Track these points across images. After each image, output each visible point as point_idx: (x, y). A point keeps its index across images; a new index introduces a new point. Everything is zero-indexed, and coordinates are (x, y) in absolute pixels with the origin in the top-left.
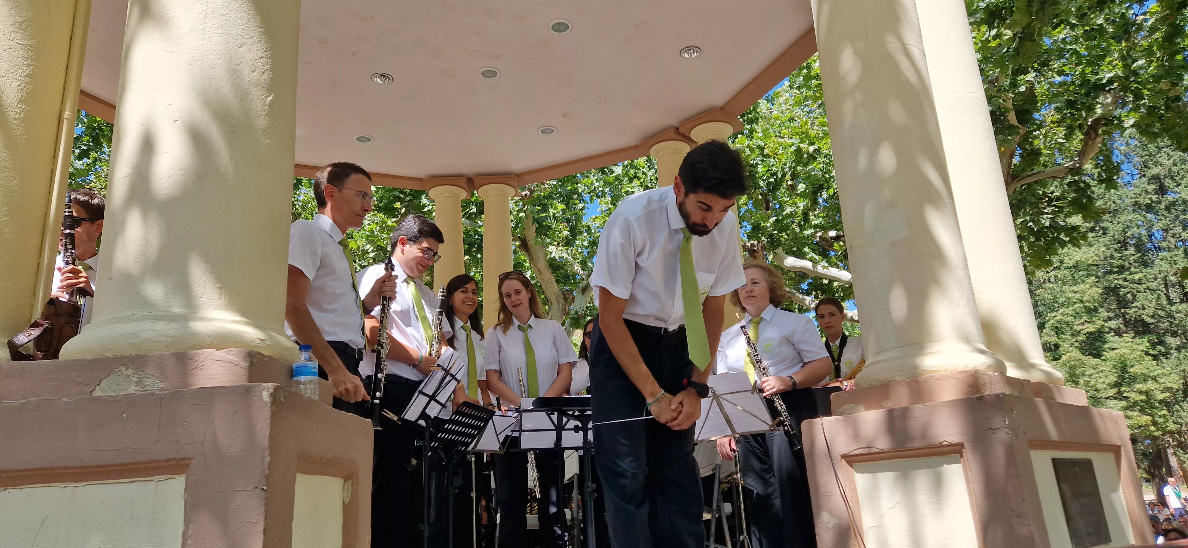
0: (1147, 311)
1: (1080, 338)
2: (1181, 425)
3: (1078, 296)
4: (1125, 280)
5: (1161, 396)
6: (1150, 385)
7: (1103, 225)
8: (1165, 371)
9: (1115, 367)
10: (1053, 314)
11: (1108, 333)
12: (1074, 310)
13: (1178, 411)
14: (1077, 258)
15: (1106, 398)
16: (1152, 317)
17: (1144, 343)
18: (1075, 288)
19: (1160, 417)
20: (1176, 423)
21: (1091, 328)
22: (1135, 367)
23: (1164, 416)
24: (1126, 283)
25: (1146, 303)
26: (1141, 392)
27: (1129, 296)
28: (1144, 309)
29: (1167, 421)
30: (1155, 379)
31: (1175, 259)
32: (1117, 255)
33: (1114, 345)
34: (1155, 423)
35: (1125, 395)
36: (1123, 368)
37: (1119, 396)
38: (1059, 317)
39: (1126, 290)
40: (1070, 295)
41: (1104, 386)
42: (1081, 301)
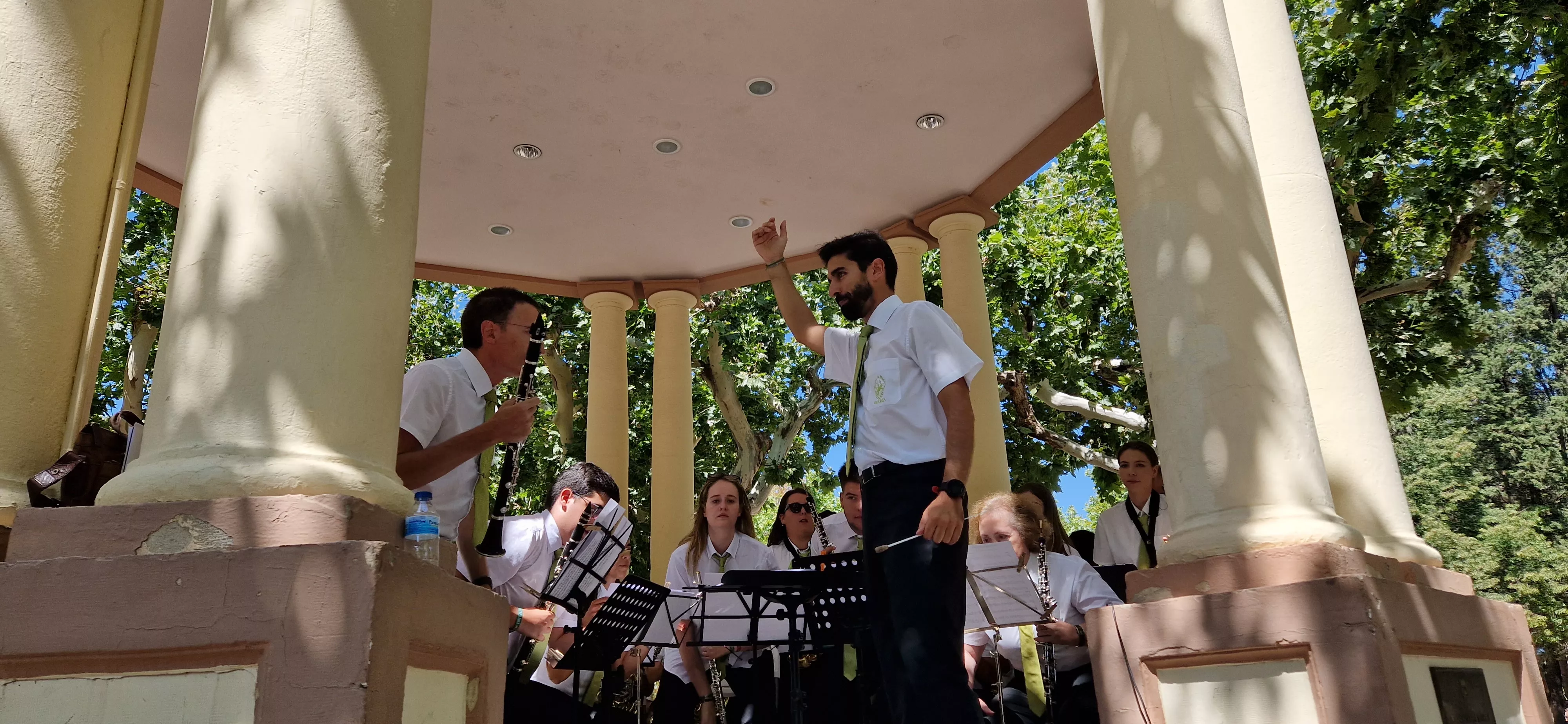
0: (1537, 473)
1: (1448, 509)
3: (1444, 452)
4: (1507, 431)
5: (1558, 589)
6: (1544, 574)
7: (1474, 357)
8: (1562, 554)
9: (1495, 548)
10: (1411, 477)
11: (1485, 502)
12: (1439, 471)
14: (1441, 401)
15: (1484, 591)
16: (1545, 481)
17: (1534, 517)
18: (1440, 442)
19: (1558, 617)
21: (1463, 496)
22: (1522, 549)
23: (1563, 616)
24: (1508, 436)
25: (1535, 462)
26: (1531, 583)
27: (1512, 452)
28: (1533, 470)
30: (1549, 565)
32: (1495, 398)
33: (1494, 519)
34: (1551, 626)
35: (1510, 586)
36: (1506, 550)
37: (1502, 588)
38: (1419, 481)
39: (1508, 445)
40: (1434, 452)
41: (1482, 574)
42: (1449, 459)
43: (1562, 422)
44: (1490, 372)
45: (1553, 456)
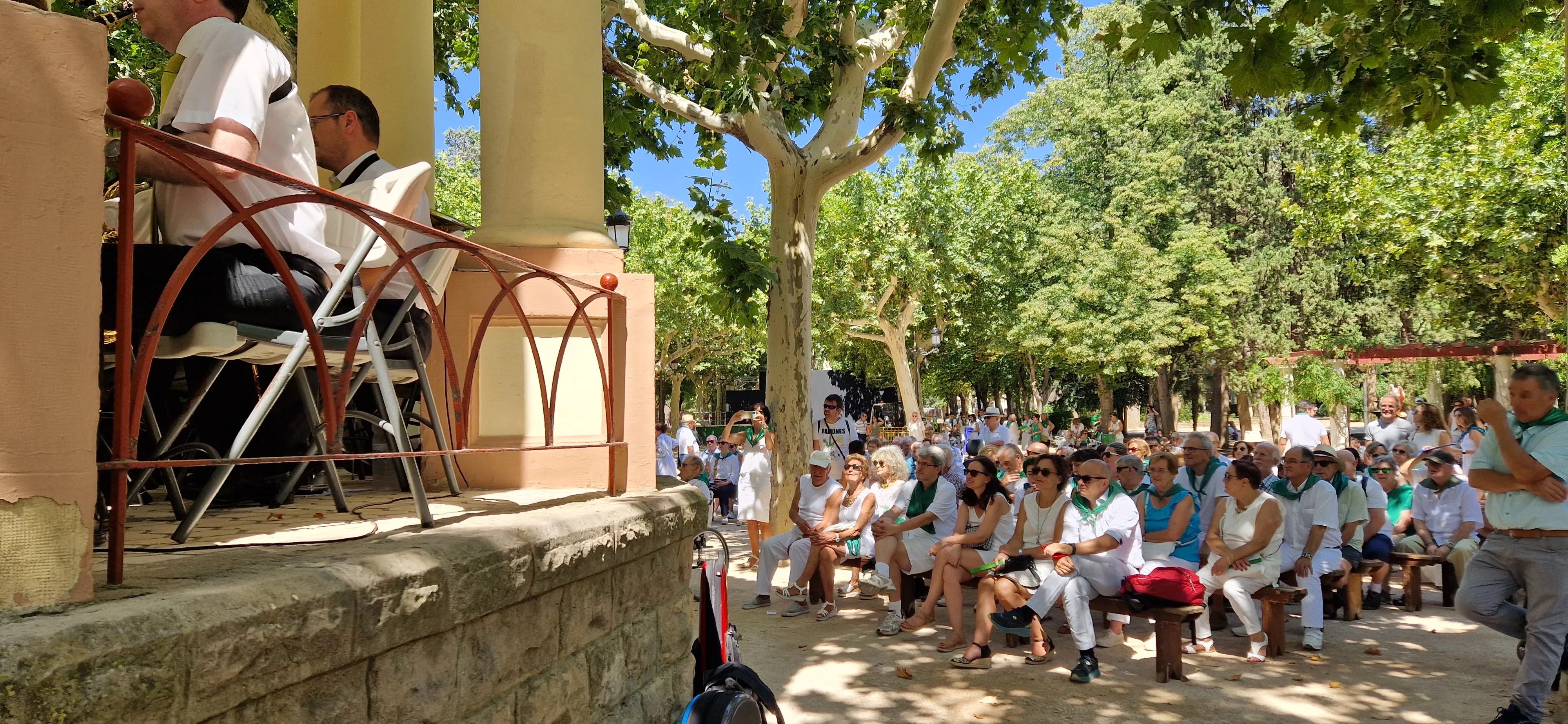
0: (1234, 192)
1: (1147, 221)
2: (1243, 340)
3: (1155, 165)
4: (1216, 150)
5: (1225, 302)
6: (1216, 287)
7: (1205, 72)
8: (1238, 271)
9: (1178, 261)
10: (1121, 188)
11: (1183, 217)
12: (1147, 184)
13: (1242, 322)
14: (1164, 113)
15: (1158, 300)
16: (1238, 201)
17: (1221, 235)
18: (1153, 155)
19: (1220, 328)
20: (1237, 338)
21: (1162, 209)
22: (1203, 263)
23: (1224, 327)
24: (1216, 154)
25: (1234, 182)
26: (1202, 295)
27: (1216, 170)
28: (1230, 189)
29: (1227, 333)
30: (1224, 280)
31: (1281, 126)
32: (1212, 115)
33: (1184, 233)
34: (1211, 335)
35: (1184, 297)
36: (1188, 262)
37: (1175, 296)
38: (1129, 192)
39: (1214, 163)
40: (1147, 164)
41: (1159, 284)
42: (1158, 173)
43: (1267, 142)
44: (1214, 88)
45: (1250, 175)
